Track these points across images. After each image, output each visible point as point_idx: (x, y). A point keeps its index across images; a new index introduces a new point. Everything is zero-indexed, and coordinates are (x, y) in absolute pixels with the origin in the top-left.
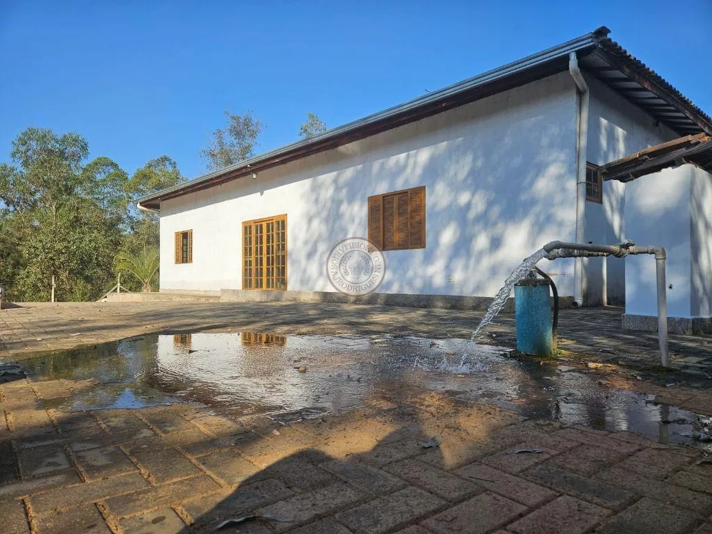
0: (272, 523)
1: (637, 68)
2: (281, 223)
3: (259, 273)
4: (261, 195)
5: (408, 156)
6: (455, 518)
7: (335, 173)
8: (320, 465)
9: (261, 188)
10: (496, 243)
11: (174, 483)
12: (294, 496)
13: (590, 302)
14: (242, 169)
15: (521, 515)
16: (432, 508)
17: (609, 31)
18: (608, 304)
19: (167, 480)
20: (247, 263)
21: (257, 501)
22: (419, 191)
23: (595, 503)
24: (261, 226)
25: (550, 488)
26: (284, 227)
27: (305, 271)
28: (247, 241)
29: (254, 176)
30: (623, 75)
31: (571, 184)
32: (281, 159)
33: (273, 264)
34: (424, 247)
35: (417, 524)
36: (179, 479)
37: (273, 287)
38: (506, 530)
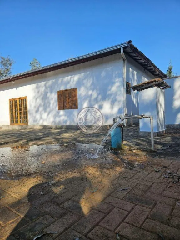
0: (51, 235)
1: (139, 53)
2: (25, 100)
3: (17, 118)
4: (16, 89)
5: (71, 78)
6: (109, 221)
7: (45, 82)
8: (61, 206)
9: (16, 86)
10: (101, 107)
11: (11, 223)
12: (55, 221)
13: (128, 125)
14: (8, 79)
15: (127, 216)
16: (101, 218)
17: (132, 42)
18: (133, 125)
19: (7, 222)
20: (11, 115)
21: (43, 226)
22: (75, 90)
23: (146, 207)
24: (17, 101)
25: (132, 203)
26: (26, 101)
27: (35, 117)
28: (11, 106)
29: (13, 82)
30: (135, 55)
31: (122, 89)
32: (24, 76)
33: (22, 115)
34: (77, 108)
35: (98, 225)
36: (12, 221)
37: (22, 123)
38: (124, 222)
